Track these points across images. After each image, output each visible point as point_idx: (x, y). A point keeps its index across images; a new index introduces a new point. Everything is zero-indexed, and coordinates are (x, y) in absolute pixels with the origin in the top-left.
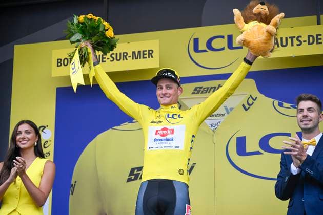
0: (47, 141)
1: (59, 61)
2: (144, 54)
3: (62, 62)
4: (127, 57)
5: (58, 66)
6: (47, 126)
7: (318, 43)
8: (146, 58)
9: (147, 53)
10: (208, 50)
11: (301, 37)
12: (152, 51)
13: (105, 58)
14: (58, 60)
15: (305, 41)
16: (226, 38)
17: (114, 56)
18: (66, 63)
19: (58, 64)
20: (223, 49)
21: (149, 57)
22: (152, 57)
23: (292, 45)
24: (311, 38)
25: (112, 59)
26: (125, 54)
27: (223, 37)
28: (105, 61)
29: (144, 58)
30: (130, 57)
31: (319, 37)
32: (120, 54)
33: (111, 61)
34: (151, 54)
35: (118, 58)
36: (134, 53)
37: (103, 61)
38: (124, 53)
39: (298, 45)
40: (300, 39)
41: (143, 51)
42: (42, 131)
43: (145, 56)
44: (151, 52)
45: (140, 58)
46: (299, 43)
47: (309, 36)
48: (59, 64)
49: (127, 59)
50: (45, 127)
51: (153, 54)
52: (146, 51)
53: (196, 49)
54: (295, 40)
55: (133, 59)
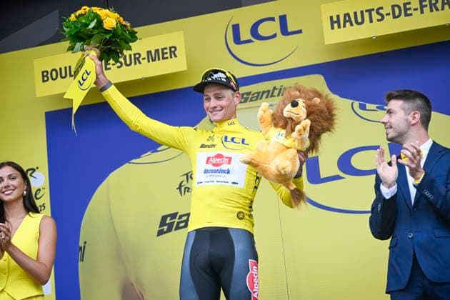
0: (39, 190)
1: (45, 74)
2: (163, 54)
3: (49, 75)
4: (140, 59)
5: (44, 81)
6: (37, 168)
7: (406, 15)
8: (167, 58)
9: (168, 51)
10: (253, 39)
11: (381, 8)
12: (175, 48)
13: (110, 64)
14: (43, 72)
15: (388, 14)
16: (277, 20)
17: (122, 60)
18: (54, 77)
19: (43, 79)
20: (275, 36)
21: (171, 57)
22: (176, 56)
23: (371, 21)
24: (396, 9)
25: (119, 65)
26: (137, 56)
27: (273, 19)
28: (110, 69)
29: (164, 58)
30: (144, 59)
31: (408, 6)
32: (130, 56)
33: (118, 67)
34: (174, 52)
35: (128, 62)
36: (149, 53)
38: (135, 55)
39: (378, 20)
40: (380, 11)
41: (163, 49)
42: (31, 175)
43: (165, 56)
44: (173, 49)
45: (159, 59)
46: (380, 17)
47: (393, 7)
48: (46, 79)
49: (140, 63)
50: (34, 170)
51: (176, 52)
52: (166, 48)
53: (237, 40)
54: (374, 13)
55: (149, 61)
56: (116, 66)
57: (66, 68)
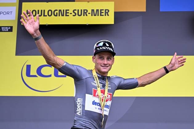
2: (101, 12)
4: (87, 13)
8: (103, 15)
9: (104, 11)
13: (68, 13)
17: (76, 12)
18: (34, 14)
21: (105, 15)
22: (108, 15)
25: (74, 14)
26: (85, 11)
28: (68, 16)
29: (101, 15)
30: (89, 13)
32: (81, 10)
33: (73, 16)
34: (107, 13)
35: (80, 14)
36: (93, 10)
37: (66, 15)
38: (84, 10)
41: (101, 10)
43: (102, 14)
44: (107, 11)
45: (98, 15)
49: (87, 15)
51: (108, 13)
52: (103, 10)
55: (92, 15)
56: (72, 15)
57: (42, 11)
